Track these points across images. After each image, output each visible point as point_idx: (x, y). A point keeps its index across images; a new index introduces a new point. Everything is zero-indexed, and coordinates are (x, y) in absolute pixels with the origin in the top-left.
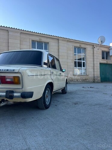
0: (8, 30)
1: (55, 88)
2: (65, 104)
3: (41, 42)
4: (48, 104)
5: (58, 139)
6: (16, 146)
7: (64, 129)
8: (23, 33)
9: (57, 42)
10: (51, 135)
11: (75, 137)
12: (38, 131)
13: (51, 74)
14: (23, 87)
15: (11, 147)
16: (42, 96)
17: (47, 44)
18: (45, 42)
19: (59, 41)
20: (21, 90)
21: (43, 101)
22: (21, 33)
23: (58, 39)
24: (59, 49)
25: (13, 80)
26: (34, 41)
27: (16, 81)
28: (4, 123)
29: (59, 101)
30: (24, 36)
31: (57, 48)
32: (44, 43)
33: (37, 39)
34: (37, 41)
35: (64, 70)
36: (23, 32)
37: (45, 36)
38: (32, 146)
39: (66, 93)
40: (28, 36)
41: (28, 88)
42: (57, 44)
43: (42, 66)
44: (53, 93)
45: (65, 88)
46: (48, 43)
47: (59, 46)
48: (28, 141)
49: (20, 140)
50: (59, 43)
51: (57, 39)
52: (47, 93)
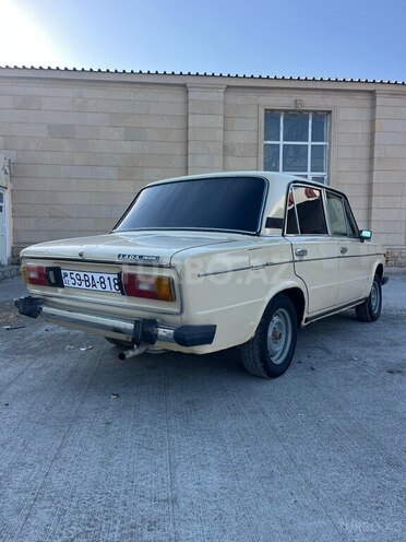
0: (184, 86)
1: (313, 307)
2: (351, 365)
3: (301, 112)
4: (279, 362)
5: (267, 492)
6: (144, 483)
7: (300, 463)
8: (236, 86)
9: (367, 104)
10: (252, 474)
11: (324, 501)
12: (217, 453)
13: (297, 258)
14: (182, 311)
15: (130, 484)
16: (252, 334)
17: (322, 117)
18: (315, 112)
19: (374, 99)
20: (177, 320)
21: (256, 352)
22: (228, 87)
23: (372, 93)
24: (372, 134)
25: (155, 290)
26: (272, 111)
27: (164, 290)
28: (135, 406)
29: (330, 353)
30: (237, 99)
31: (364, 128)
32: (311, 116)
33: (283, 101)
34: (286, 111)
35: (365, 234)
36: (233, 83)
37: (319, 85)
38: (185, 496)
39: (374, 318)
40: (251, 97)
41: (198, 315)
42: (365, 115)
43: (258, 235)
44: (303, 324)
45: (368, 300)
46: (330, 112)
47: (373, 121)
48: (178, 474)
49: (160, 469)
50: (374, 107)
51: (369, 93)
52: (279, 323)
